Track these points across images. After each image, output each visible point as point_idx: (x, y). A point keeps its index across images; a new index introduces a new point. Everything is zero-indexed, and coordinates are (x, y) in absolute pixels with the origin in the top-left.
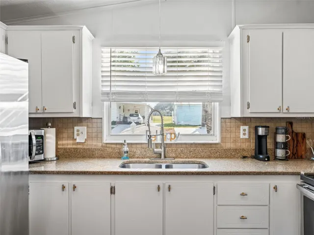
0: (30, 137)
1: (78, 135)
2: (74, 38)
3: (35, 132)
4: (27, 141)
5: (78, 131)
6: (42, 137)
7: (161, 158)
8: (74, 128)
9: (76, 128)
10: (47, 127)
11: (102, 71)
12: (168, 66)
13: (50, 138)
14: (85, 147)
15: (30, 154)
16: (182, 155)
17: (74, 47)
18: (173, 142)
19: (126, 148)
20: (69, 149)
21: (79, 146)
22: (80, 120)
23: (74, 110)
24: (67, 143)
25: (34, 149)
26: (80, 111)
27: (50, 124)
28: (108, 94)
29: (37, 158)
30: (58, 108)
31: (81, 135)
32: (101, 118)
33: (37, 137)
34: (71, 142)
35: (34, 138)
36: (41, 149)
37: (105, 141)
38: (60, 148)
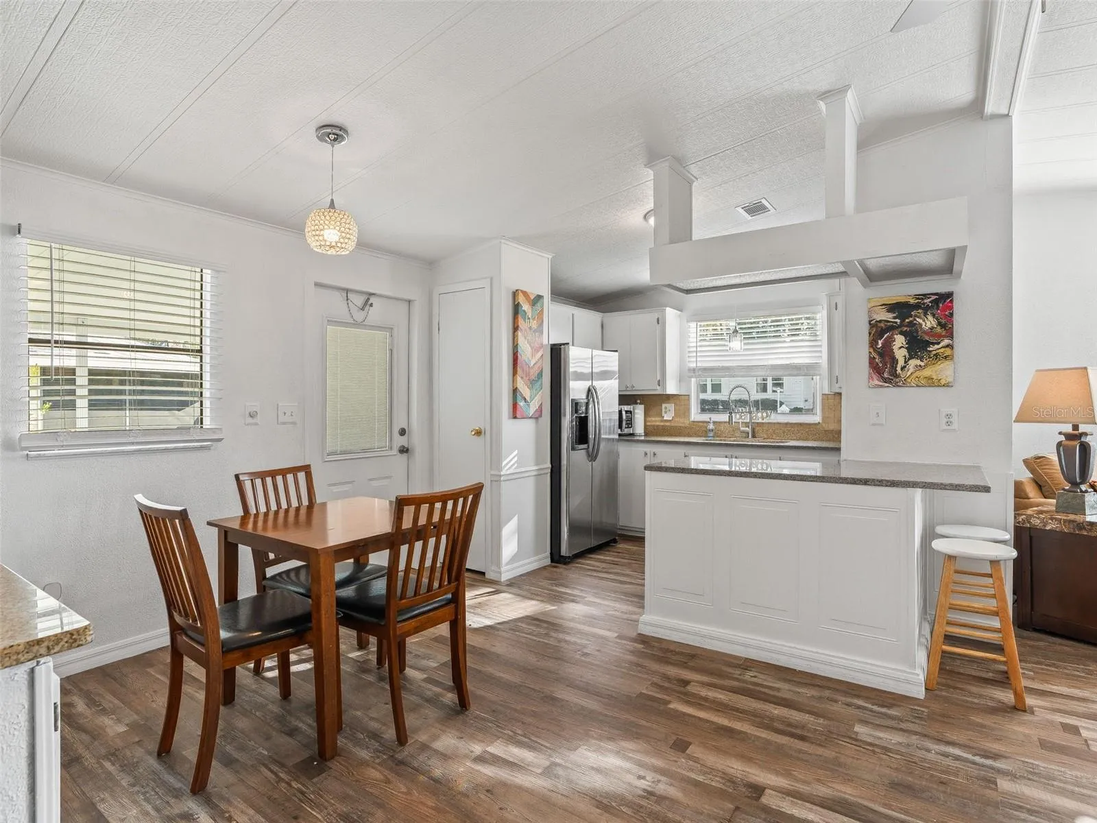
0: (620, 412)
1: (666, 413)
2: (658, 320)
3: (626, 408)
4: (617, 417)
5: (666, 408)
6: (631, 412)
7: (748, 437)
8: (661, 405)
9: (664, 406)
10: (637, 403)
11: (689, 352)
12: (745, 344)
13: (638, 413)
14: (673, 424)
15: (620, 427)
16: (774, 436)
17: (658, 327)
18: (765, 421)
19: (711, 426)
20: (658, 426)
21: (668, 424)
22: (668, 398)
23: (658, 387)
24: (655, 421)
25: (624, 423)
26: (664, 388)
27: (639, 401)
28: (694, 370)
29: (626, 431)
30: (645, 386)
31: (668, 413)
32: (689, 395)
33: (627, 412)
34: (659, 419)
35: (624, 413)
36: (630, 423)
37: (692, 418)
38: (649, 426)
